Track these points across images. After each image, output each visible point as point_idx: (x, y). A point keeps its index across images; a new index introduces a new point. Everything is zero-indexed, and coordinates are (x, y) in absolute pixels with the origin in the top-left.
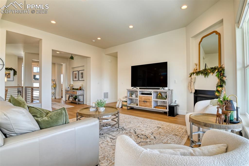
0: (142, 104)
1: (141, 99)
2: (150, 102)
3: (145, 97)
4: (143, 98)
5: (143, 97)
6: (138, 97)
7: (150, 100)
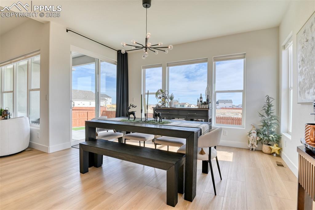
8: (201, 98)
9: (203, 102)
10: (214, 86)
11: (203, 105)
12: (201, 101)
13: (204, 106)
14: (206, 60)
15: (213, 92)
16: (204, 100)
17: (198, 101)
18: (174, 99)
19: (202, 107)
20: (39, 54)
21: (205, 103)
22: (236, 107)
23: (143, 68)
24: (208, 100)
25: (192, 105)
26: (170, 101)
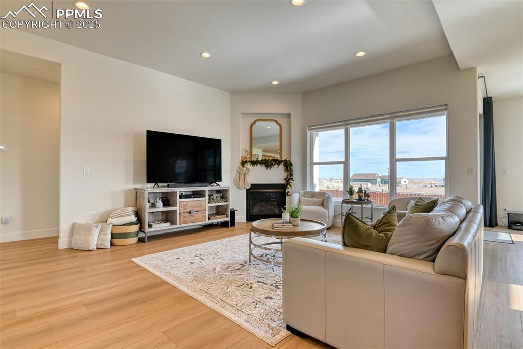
0: (187, 219)
1: (186, 208)
2: (203, 210)
3: (193, 202)
4: (189, 206)
5: (189, 203)
6: (178, 205)
7: (202, 206)
20: (446, 109)
25: (402, 178)
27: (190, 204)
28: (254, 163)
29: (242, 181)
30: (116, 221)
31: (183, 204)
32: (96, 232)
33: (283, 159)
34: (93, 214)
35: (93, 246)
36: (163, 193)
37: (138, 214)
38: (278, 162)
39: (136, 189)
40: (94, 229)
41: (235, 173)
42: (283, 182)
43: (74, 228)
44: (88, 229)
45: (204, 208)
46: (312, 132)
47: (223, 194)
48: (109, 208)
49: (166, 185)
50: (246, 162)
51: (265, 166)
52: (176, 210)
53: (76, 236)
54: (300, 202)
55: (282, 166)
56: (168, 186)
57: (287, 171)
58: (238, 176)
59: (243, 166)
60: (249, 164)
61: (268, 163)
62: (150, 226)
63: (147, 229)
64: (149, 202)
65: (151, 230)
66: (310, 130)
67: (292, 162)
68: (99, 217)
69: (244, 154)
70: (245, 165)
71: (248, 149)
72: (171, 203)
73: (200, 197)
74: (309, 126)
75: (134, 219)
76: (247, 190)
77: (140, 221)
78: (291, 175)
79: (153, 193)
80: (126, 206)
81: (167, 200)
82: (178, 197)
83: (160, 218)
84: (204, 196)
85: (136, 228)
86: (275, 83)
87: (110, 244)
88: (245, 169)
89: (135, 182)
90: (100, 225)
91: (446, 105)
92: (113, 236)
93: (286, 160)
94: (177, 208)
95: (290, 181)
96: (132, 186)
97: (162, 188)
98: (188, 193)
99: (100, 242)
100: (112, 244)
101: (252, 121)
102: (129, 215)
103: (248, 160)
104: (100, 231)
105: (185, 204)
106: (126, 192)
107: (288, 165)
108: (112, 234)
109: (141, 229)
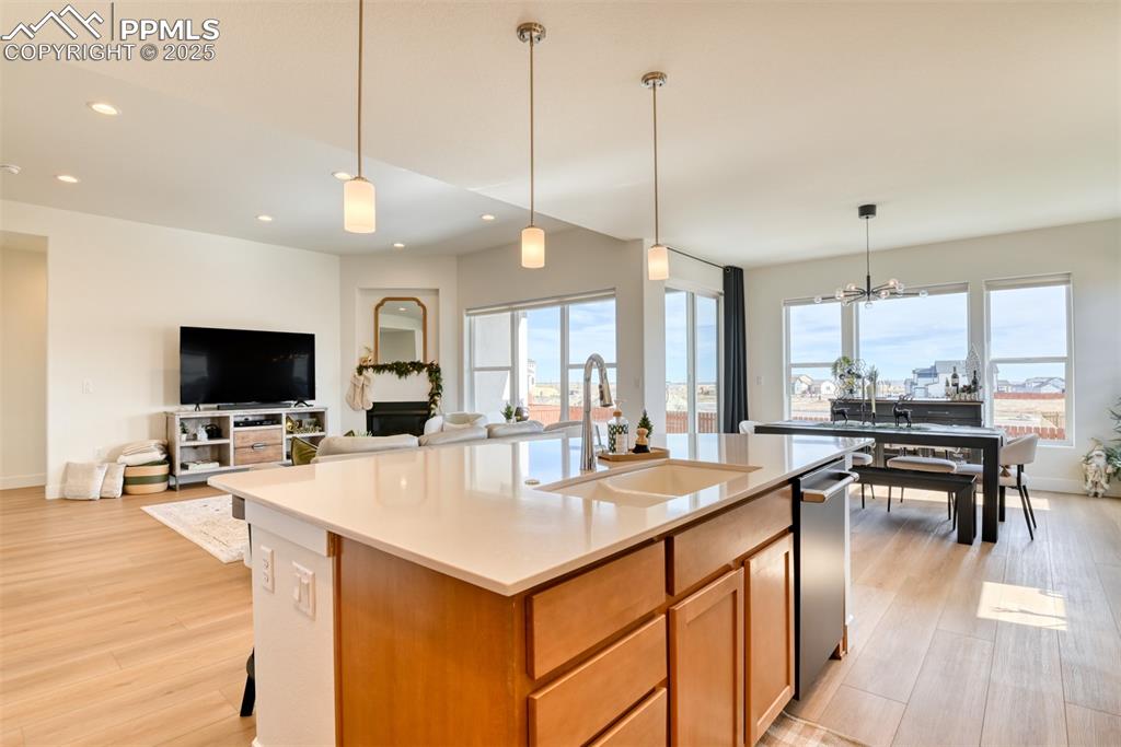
0: (248, 457)
1: (246, 440)
2: (278, 444)
4: (251, 437)
6: (232, 437)
7: (276, 438)
8: (955, 376)
9: (961, 386)
10: (989, 349)
11: (963, 394)
12: (956, 385)
13: (967, 397)
14: (963, 288)
15: (987, 363)
16: (964, 381)
17: (947, 385)
18: (879, 379)
19: (963, 398)
20: (614, 295)
21: (968, 389)
22: (1014, 390)
23: (785, 304)
24: (975, 382)
26: (868, 383)
27: (252, 435)
28: (379, 368)
29: (358, 399)
30: (131, 460)
31: (240, 434)
32: (100, 475)
33: (428, 363)
34: (99, 451)
35: (95, 495)
36: (213, 418)
37: (168, 449)
38: (417, 366)
39: (166, 413)
40: (97, 470)
41: (348, 385)
42: (426, 399)
43: (68, 470)
44: (88, 471)
45: (279, 441)
46: (472, 318)
47: (318, 419)
48: (124, 440)
49: (215, 406)
50: (367, 368)
51: (397, 373)
52: (228, 445)
53: (71, 481)
54: (442, 430)
55: (425, 373)
56: (218, 408)
57: (431, 381)
58: (352, 390)
59: (360, 372)
60: (371, 370)
61: (401, 369)
62: (184, 467)
63: (178, 471)
64: (184, 432)
65: (185, 472)
66: (468, 315)
67: (441, 366)
68: (109, 455)
69: (364, 354)
70: (364, 372)
71: (372, 347)
72: (223, 433)
73: (273, 424)
74: (468, 310)
75: (159, 456)
76: (368, 412)
77: (169, 460)
78: (438, 387)
79: (196, 418)
80: (152, 438)
81: (216, 430)
82: (232, 424)
83: (208, 455)
84: (279, 422)
85: (162, 470)
86: (399, 245)
87: (120, 492)
88: (362, 378)
89: (167, 402)
90: (106, 466)
91: (614, 289)
92: (127, 481)
93: (432, 364)
94: (230, 441)
95: (436, 398)
96: (163, 409)
97: (208, 411)
98: (257, 418)
99: (105, 489)
100: (125, 493)
101: (378, 300)
102: (152, 451)
103: (369, 364)
104: (106, 474)
105: (246, 434)
106: (152, 418)
107: (434, 372)
108: (125, 478)
109: (171, 472)
